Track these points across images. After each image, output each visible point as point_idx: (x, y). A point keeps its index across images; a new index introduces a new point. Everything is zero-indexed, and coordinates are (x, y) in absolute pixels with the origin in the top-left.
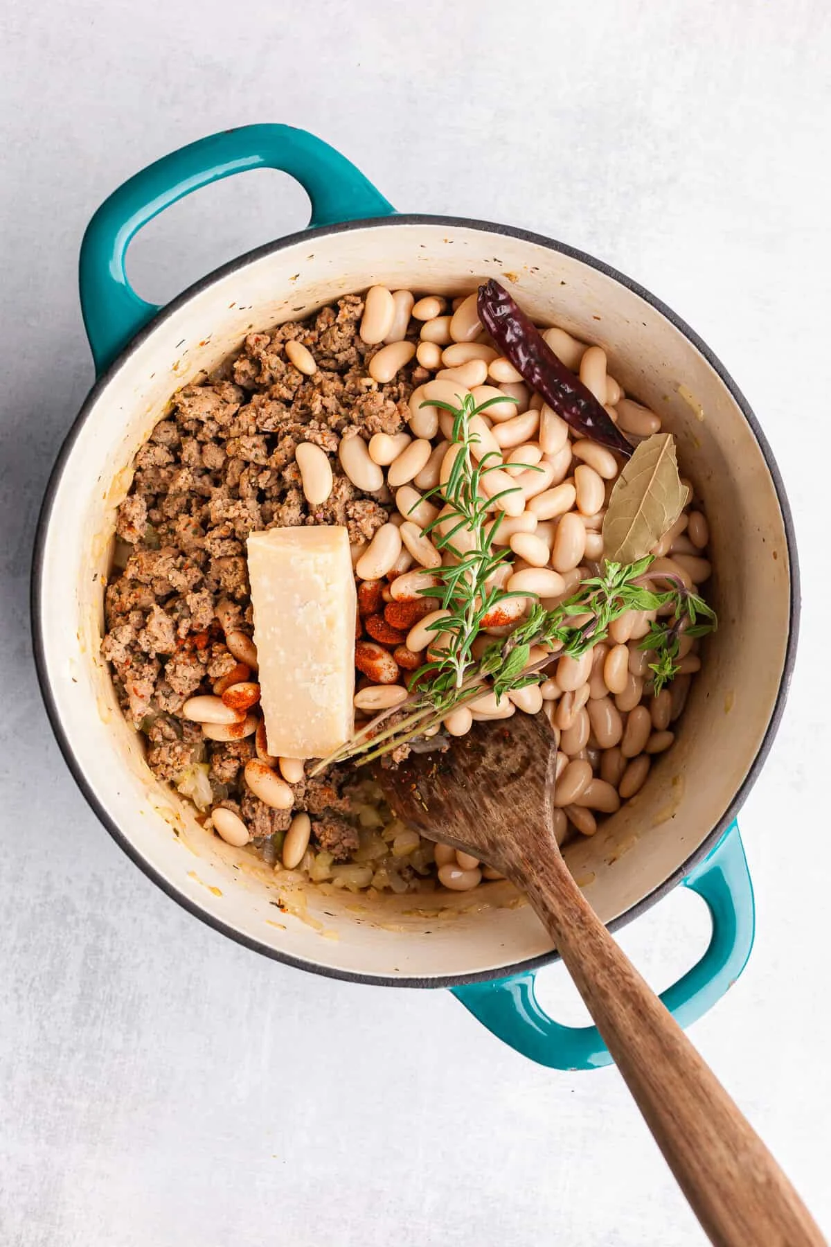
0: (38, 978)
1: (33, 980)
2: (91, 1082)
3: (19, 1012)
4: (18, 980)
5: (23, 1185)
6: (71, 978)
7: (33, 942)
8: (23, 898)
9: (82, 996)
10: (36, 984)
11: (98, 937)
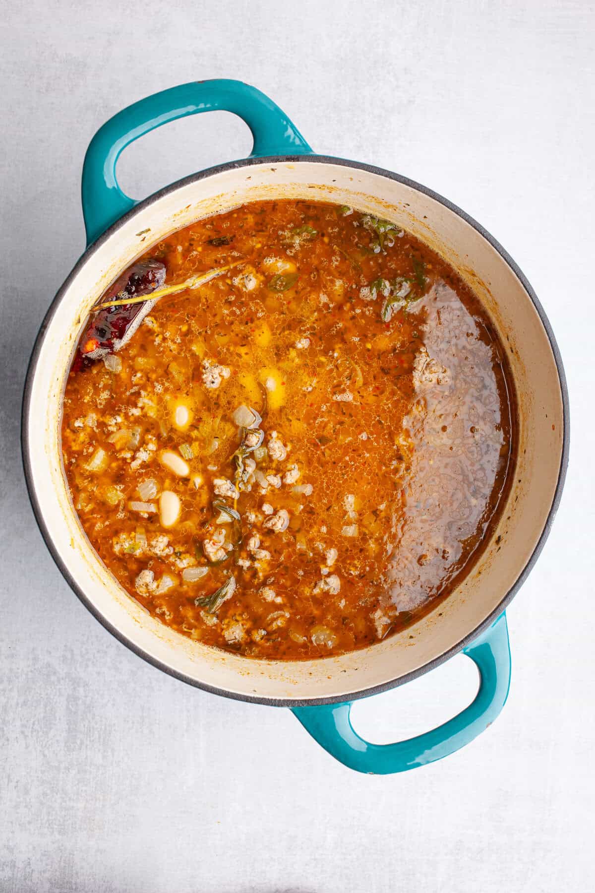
0: (36, 723)
1: (34, 724)
2: (84, 788)
3: (27, 747)
4: (23, 726)
5: (47, 865)
6: (60, 719)
7: (30, 698)
8: (18, 669)
9: (69, 731)
10: (36, 727)
11: (74, 689)
